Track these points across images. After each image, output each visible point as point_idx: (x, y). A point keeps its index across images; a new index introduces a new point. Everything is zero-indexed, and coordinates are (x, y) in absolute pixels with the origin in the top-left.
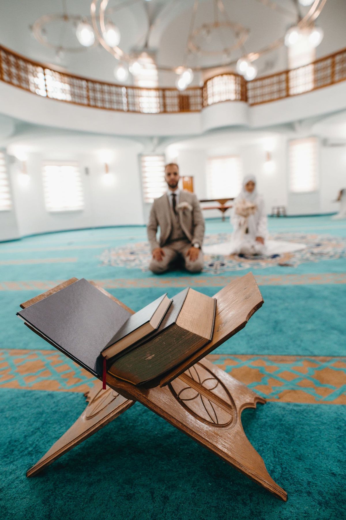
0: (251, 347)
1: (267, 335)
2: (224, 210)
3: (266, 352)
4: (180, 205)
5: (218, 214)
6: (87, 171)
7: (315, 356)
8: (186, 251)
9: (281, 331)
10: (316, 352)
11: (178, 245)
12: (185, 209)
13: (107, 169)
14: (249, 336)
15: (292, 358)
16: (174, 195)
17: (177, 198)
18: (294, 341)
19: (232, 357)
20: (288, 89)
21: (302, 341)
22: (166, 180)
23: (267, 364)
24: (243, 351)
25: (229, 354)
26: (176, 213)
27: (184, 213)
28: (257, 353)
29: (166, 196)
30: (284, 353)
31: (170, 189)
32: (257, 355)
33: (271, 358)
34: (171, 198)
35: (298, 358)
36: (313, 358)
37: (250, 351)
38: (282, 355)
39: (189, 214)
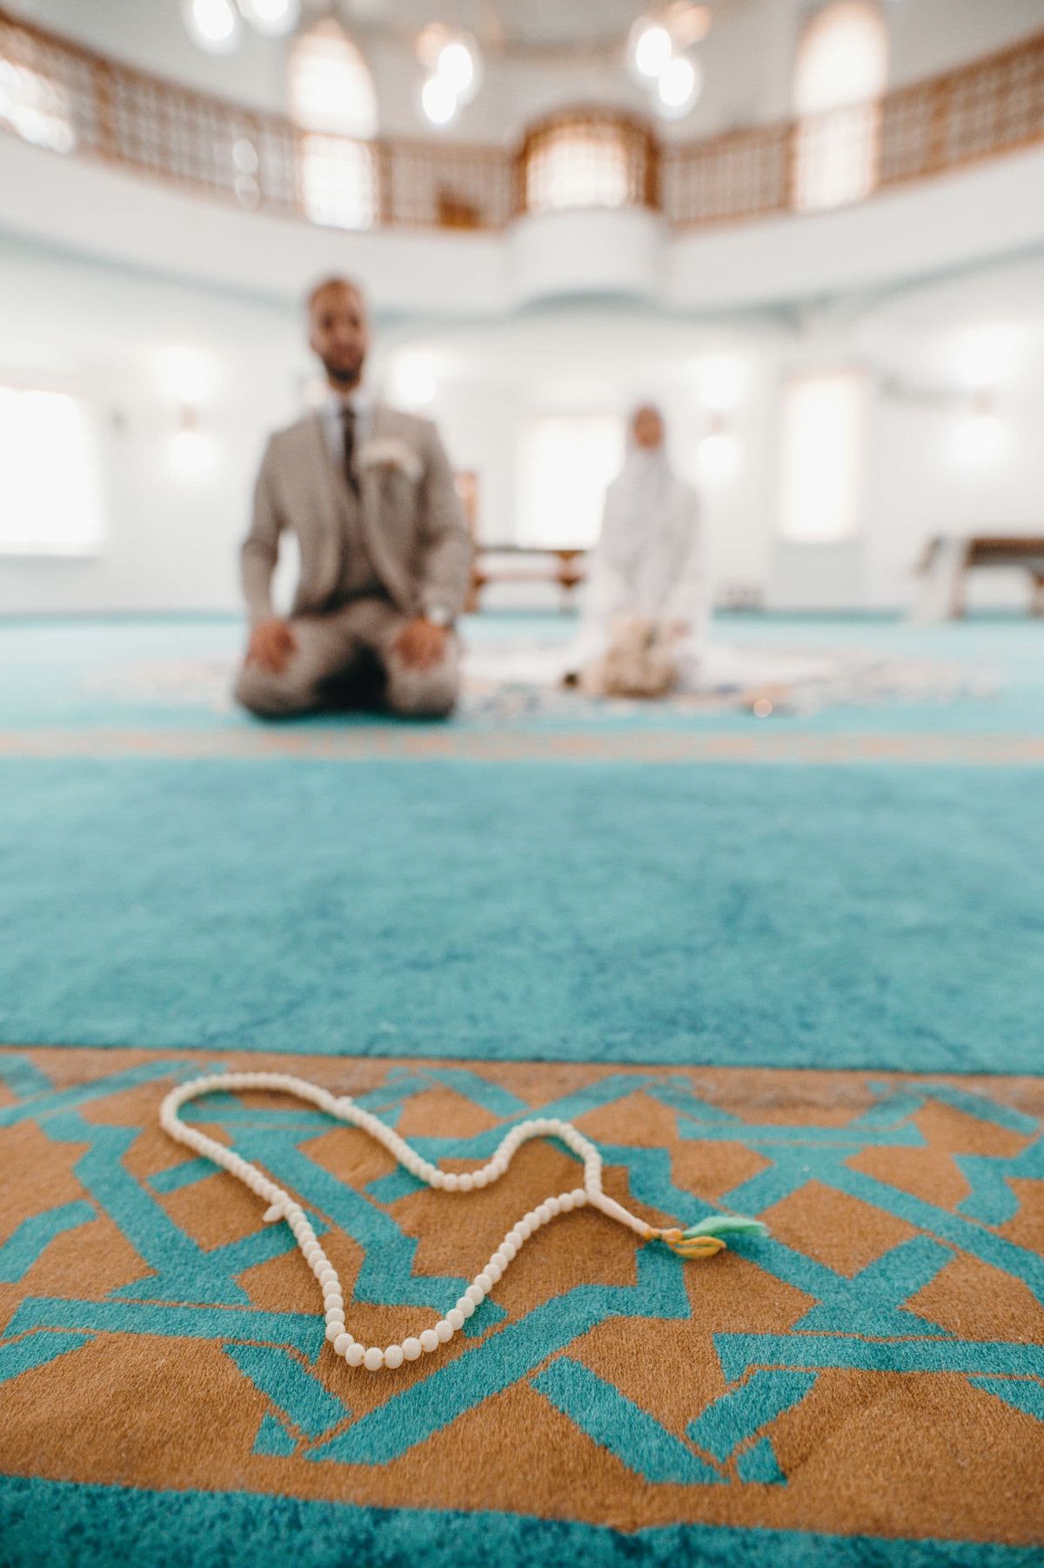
0: (593, 1015)
1: (689, 951)
2: (569, 582)
3: (682, 1043)
4: (371, 452)
5: (551, 595)
6: (117, 422)
7: (984, 1073)
8: (391, 634)
9: (764, 928)
10: (985, 1052)
11: (362, 617)
12: (389, 471)
13: (189, 418)
14: (591, 951)
15: (848, 1086)
16: (348, 415)
17: (362, 429)
18: (842, 984)
19: (462, 1075)
20: (787, 186)
21: (883, 982)
22: (314, 346)
23: (687, 1126)
24: (539, 1040)
25: (448, 1059)
26: (352, 483)
27: (387, 492)
28: (633, 1053)
29: (317, 421)
30: (794, 1055)
31: (333, 384)
32: (626, 1062)
33: (709, 1084)
34: (335, 430)
35: (882, 1085)
36: (977, 1089)
37: (586, 1036)
38: (773, 1067)
39: (405, 495)
